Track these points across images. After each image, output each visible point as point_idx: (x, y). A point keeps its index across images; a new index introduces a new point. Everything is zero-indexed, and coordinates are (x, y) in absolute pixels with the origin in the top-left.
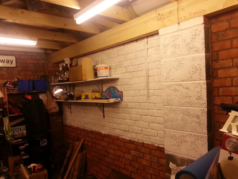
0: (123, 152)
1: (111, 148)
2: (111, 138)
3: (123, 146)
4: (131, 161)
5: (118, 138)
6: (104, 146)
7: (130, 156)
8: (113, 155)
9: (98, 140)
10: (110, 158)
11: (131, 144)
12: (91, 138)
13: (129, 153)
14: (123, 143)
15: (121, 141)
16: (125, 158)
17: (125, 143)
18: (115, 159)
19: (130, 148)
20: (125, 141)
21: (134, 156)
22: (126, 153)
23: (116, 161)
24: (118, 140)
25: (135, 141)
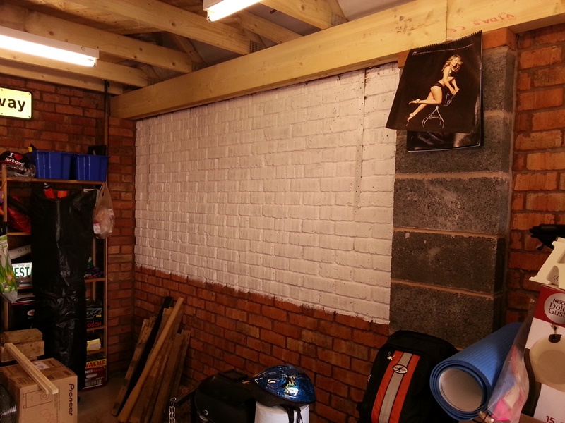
0: (284, 335)
1: (253, 325)
2: (256, 302)
3: (285, 319)
4: (301, 354)
5: (273, 303)
6: (238, 320)
7: (301, 343)
8: (259, 341)
9: (223, 305)
10: (248, 348)
11: (306, 315)
12: (205, 300)
13: (300, 338)
14: (285, 313)
15: (281, 309)
16: (286, 348)
17: (290, 313)
18: (262, 351)
19: (301, 325)
20: (290, 309)
21: (310, 343)
22: (289, 337)
23: (264, 355)
24: (274, 306)
25: (315, 310)
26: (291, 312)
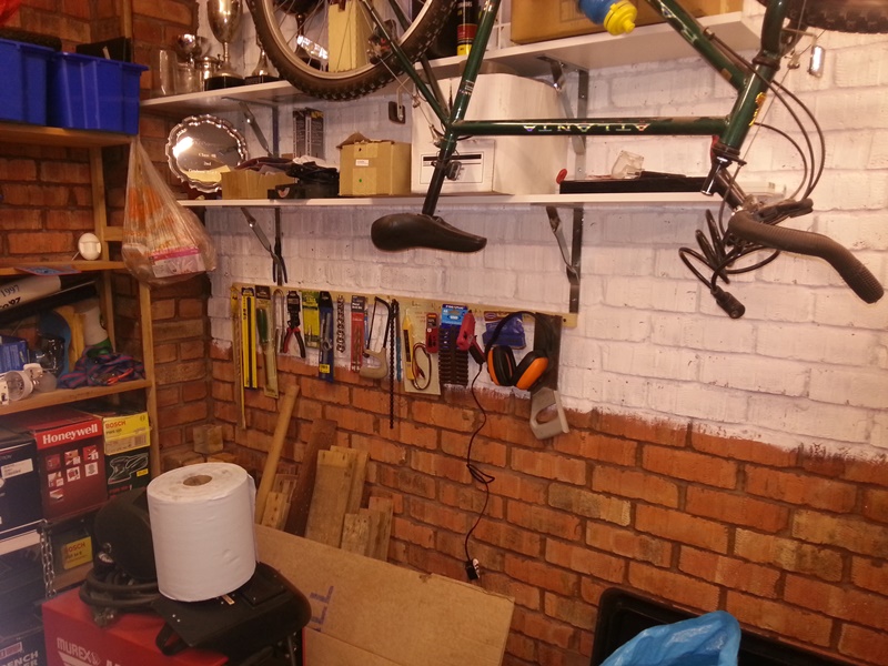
0: (723, 523)
1: (608, 494)
2: (623, 438)
3: (731, 483)
4: (784, 572)
5: (688, 439)
6: (556, 480)
7: (790, 545)
8: (630, 534)
9: (503, 442)
10: (590, 547)
11: (811, 473)
12: (439, 429)
13: (783, 530)
14: (730, 468)
15: (714, 456)
16: (730, 553)
17: (748, 468)
18: (639, 556)
19: (789, 498)
20: (748, 460)
21: (823, 546)
22: (745, 527)
23: (645, 568)
24: (689, 447)
25: (852, 462)
26: (755, 464)
